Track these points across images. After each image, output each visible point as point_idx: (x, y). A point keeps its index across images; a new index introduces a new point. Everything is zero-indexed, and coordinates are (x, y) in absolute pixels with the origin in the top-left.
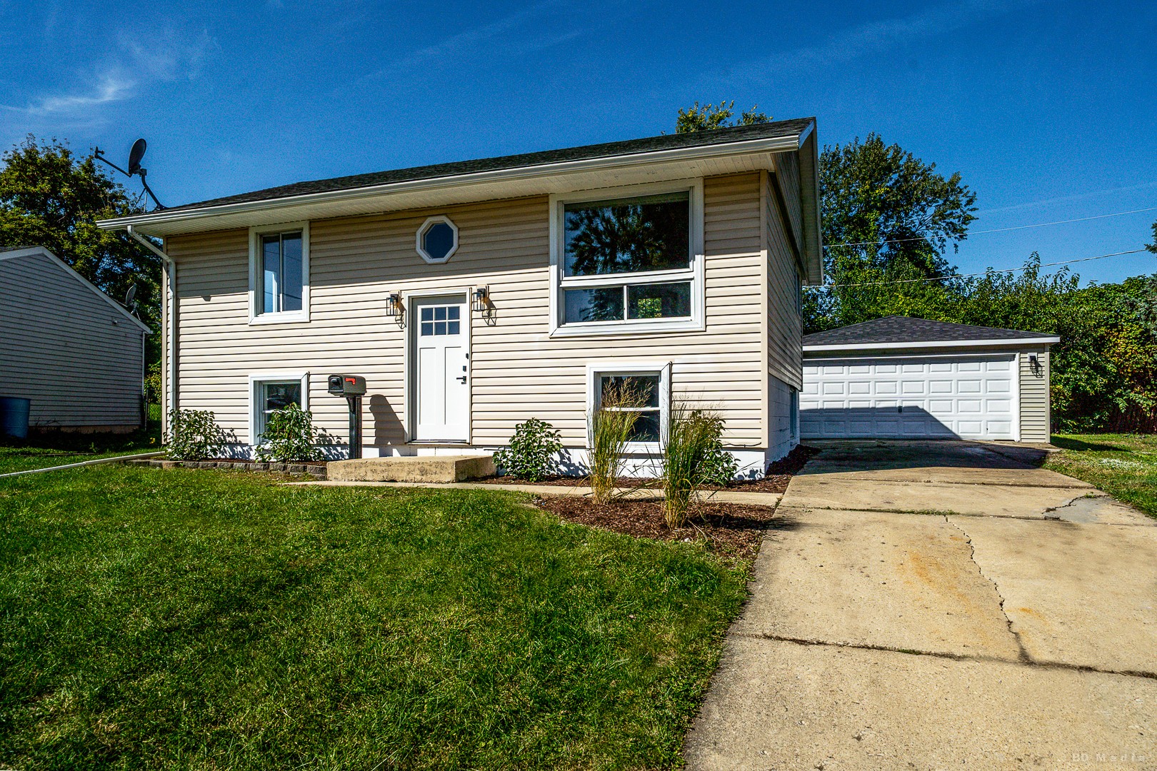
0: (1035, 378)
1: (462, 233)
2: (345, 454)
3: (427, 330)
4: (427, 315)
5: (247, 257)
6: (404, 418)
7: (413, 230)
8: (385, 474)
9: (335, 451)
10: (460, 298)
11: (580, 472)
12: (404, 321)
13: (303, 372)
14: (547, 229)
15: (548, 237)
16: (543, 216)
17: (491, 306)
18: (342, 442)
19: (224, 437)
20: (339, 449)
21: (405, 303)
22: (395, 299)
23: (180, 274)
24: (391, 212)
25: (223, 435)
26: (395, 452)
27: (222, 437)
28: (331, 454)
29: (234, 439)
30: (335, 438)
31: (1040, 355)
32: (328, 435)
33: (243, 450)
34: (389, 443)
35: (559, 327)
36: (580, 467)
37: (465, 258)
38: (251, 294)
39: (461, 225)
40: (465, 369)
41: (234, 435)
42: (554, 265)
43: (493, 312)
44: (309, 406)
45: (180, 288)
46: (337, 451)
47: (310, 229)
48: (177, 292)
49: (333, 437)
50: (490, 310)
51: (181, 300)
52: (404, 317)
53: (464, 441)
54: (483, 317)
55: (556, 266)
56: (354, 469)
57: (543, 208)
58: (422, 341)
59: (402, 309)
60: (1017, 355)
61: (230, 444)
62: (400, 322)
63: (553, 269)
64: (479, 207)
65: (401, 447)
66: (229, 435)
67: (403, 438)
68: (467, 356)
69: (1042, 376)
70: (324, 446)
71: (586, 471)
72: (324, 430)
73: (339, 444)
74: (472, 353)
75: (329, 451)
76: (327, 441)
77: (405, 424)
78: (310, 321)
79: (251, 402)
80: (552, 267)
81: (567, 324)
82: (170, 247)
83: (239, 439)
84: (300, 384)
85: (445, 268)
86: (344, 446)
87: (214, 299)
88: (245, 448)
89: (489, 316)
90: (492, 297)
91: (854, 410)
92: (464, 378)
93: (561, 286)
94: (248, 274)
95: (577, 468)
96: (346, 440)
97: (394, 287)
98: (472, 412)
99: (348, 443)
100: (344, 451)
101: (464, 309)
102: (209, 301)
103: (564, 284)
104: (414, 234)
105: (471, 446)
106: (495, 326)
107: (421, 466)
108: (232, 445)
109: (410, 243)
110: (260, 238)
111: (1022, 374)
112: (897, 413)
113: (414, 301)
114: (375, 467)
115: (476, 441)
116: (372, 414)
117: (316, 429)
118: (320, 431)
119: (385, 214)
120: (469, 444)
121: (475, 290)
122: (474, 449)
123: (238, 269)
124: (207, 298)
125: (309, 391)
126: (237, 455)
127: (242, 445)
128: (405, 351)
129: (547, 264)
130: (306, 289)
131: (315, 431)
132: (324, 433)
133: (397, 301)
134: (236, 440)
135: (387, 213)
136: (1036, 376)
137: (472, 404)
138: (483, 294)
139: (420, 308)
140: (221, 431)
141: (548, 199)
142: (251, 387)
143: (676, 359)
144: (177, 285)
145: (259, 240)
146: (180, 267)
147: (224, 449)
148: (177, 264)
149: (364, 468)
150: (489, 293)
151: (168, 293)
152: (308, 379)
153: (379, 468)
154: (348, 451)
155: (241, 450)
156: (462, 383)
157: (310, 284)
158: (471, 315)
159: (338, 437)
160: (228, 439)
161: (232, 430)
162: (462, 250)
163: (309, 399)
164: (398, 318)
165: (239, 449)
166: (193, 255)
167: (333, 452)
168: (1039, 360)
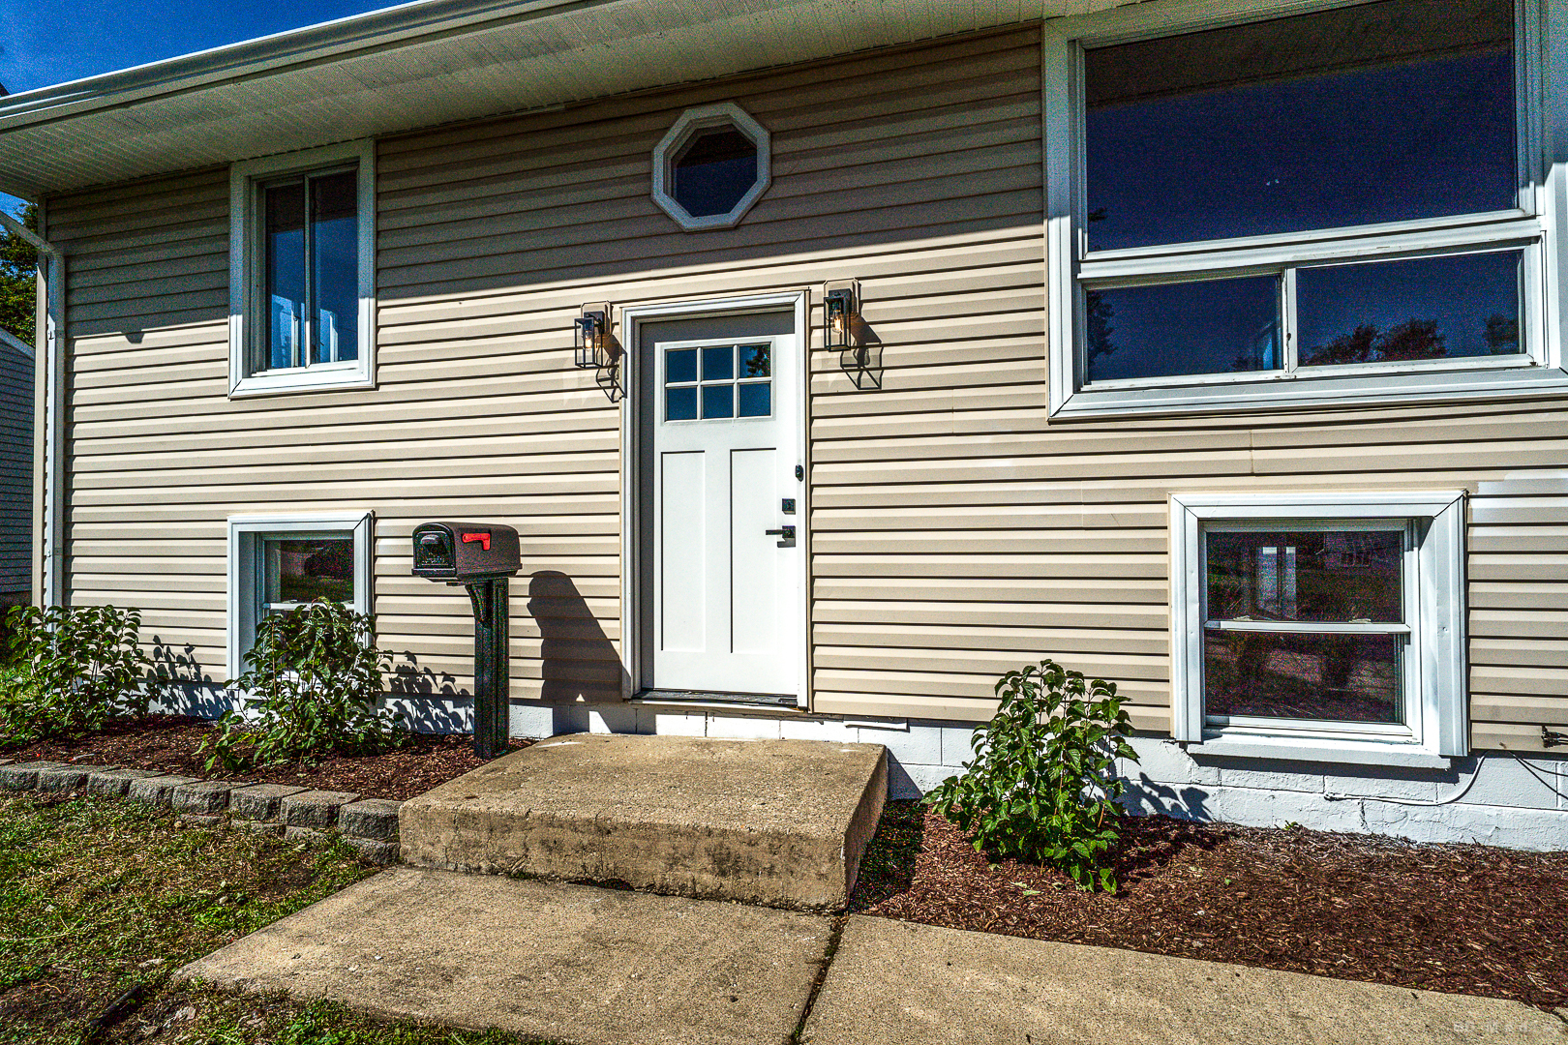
1: (782, 147)
2: (463, 717)
3: (680, 406)
4: (680, 365)
5: (226, 236)
6: (619, 633)
7: (642, 145)
8: (591, 859)
9: (438, 711)
10: (779, 319)
11: (1145, 803)
12: (621, 381)
13: (359, 511)
14: (1039, 118)
15: (1040, 141)
16: (1029, 83)
17: (865, 336)
18: (457, 690)
19: (172, 665)
20: (449, 705)
21: (623, 334)
22: (596, 324)
23: (77, 282)
24: (587, 104)
25: (168, 660)
26: (597, 723)
27: (167, 665)
28: (429, 717)
29: (193, 670)
30: (439, 679)
32: (421, 669)
33: (217, 698)
34: (580, 699)
35: (1077, 390)
36: (1147, 789)
37: (790, 211)
38: (236, 321)
39: (778, 124)
40: (788, 506)
41: (193, 661)
42: (1061, 215)
43: (872, 352)
44: (372, 596)
45: (77, 315)
46: (444, 710)
47: (378, 158)
48: (68, 324)
49: (433, 676)
50: (862, 348)
51: (78, 343)
52: (621, 370)
53: (788, 700)
54: (845, 368)
55: (1066, 221)
56: (485, 834)
57: (1028, 59)
58: (667, 434)
59: (616, 350)
61: (183, 681)
62: (608, 383)
63: (1058, 229)
64: (831, 74)
65: (609, 708)
66: (182, 661)
67: (618, 686)
68: (799, 473)
70: (411, 696)
71: (1168, 802)
72: (411, 656)
73: (448, 693)
74: (812, 464)
75: (423, 708)
76: (419, 685)
77: (624, 651)
78: (377, 386)
79: (231, 583)
80: (1054, 223)
81: (1096, 385)
82: (54, 220)
83: (204, 670)
84: (352, 542)
85: (735, 240)
86: (461, 699)
87: (150, 338)
88: (221, 694)
89: (861, 364)
90: (869, 312)
92: (788, 533)
93: (1079, 276)
94: (228, 275)
95: (1137, 793)
96: (466, 683)
97: (592, 294)
98: (813, 624)
99: (472, 693)
100: (461, 712)
101: (787, 351)
102: (139, 341)
103: (1087, 272)
104: (648, 155)
105: (808, 714)
106: (878, 390)
107: (714, 841)
108: (191, 685)
109: (636, 178)
110: (259, 193)
113: (647, 329)
114: (554, 833)
115: (824, 702)
116: (533, 622)
117: (389, 654)
118: (401, 660)
119: (568, 110)
120: (806, 709)
121: (819, 292)
122: (817, 724)
123: (206, 265)
124: (135, 337)
125: (372, 558)
126: (203, 707)
127: (215, 687)
128: (623, 460)
129: (1040, 215)
130: (365, 305)
131: (386, 661)
132: (411, 665)
133: (602, 332)
134: (198, 675)
135: (574, 106)
137: (813, 601)
138: (843, 303)
139: (660, 349)
140: (164, 650)
141: (1041, 34)
142: (232, 547)
143: (1486, 483)
144: (68, 308)
145: (254, 196)
146: (75, 266)
147: (172, 694)
148: (68, 259)
149: (520, 834)
150: (861, 303)
151: (46, 326)
152: (371, 529)
153: (570, 838)
154: (471, 711)
155: (212, 699)
156: (780, 545)
157: (378, 293)
158: (808, 362)
159: (447, 677)
160: (181, 670)
161: (190, 648)
162: (780, 190)
163: (372, 578)
164: (605, 373)
165: (206, 694)
166: (104, 237)
167: (435, 711)
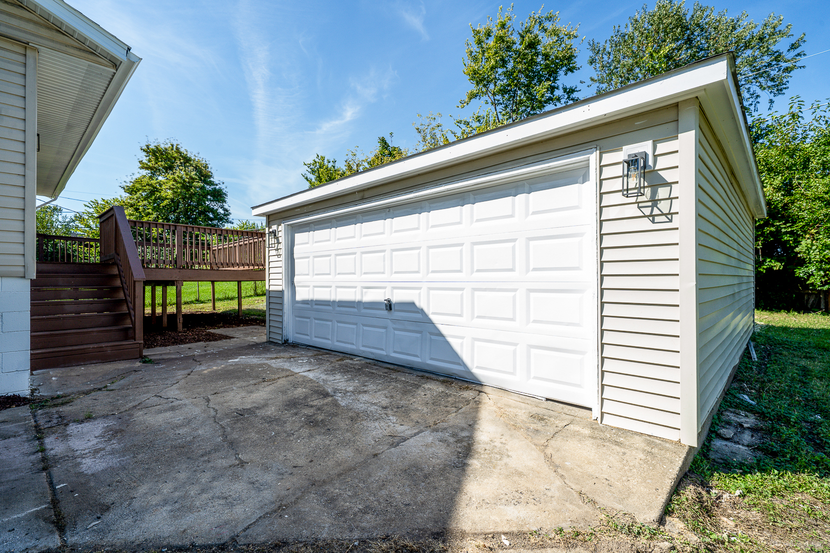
0: (646, 224)
31: (662, 148)
60: (593, 157)
69: (670, 215)
91: (342, 304)
111: (608, 214)
112: (385, 312)
136: (652, 217)
168: (662, 163)
